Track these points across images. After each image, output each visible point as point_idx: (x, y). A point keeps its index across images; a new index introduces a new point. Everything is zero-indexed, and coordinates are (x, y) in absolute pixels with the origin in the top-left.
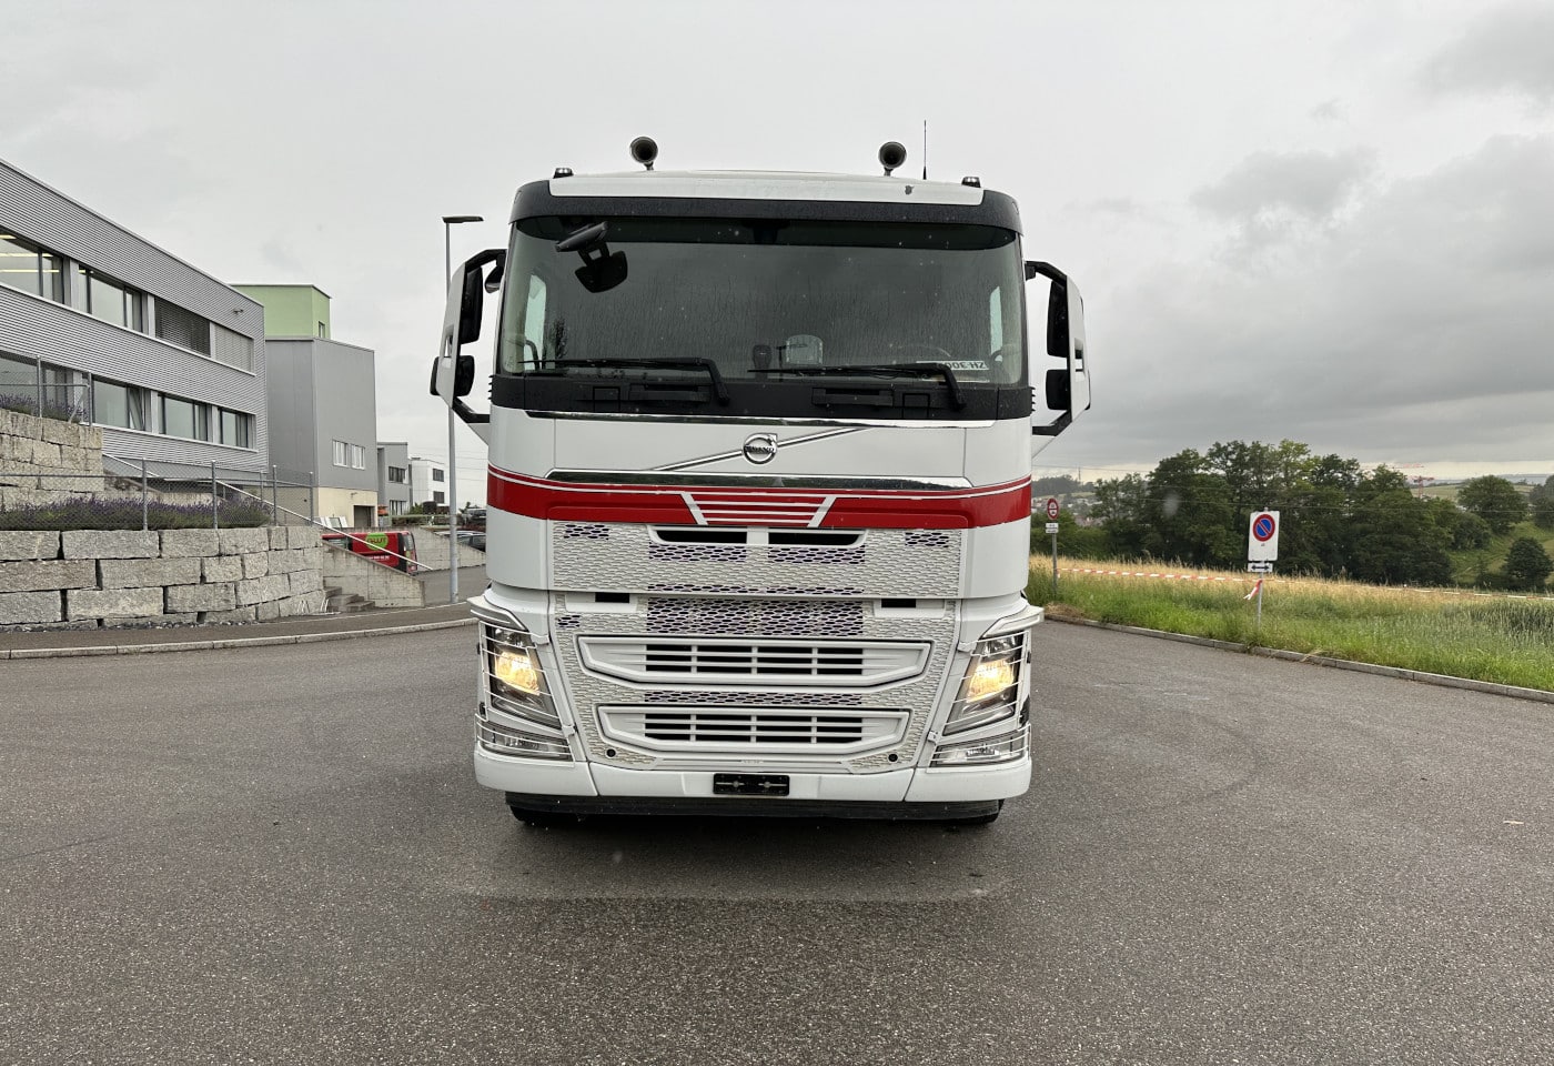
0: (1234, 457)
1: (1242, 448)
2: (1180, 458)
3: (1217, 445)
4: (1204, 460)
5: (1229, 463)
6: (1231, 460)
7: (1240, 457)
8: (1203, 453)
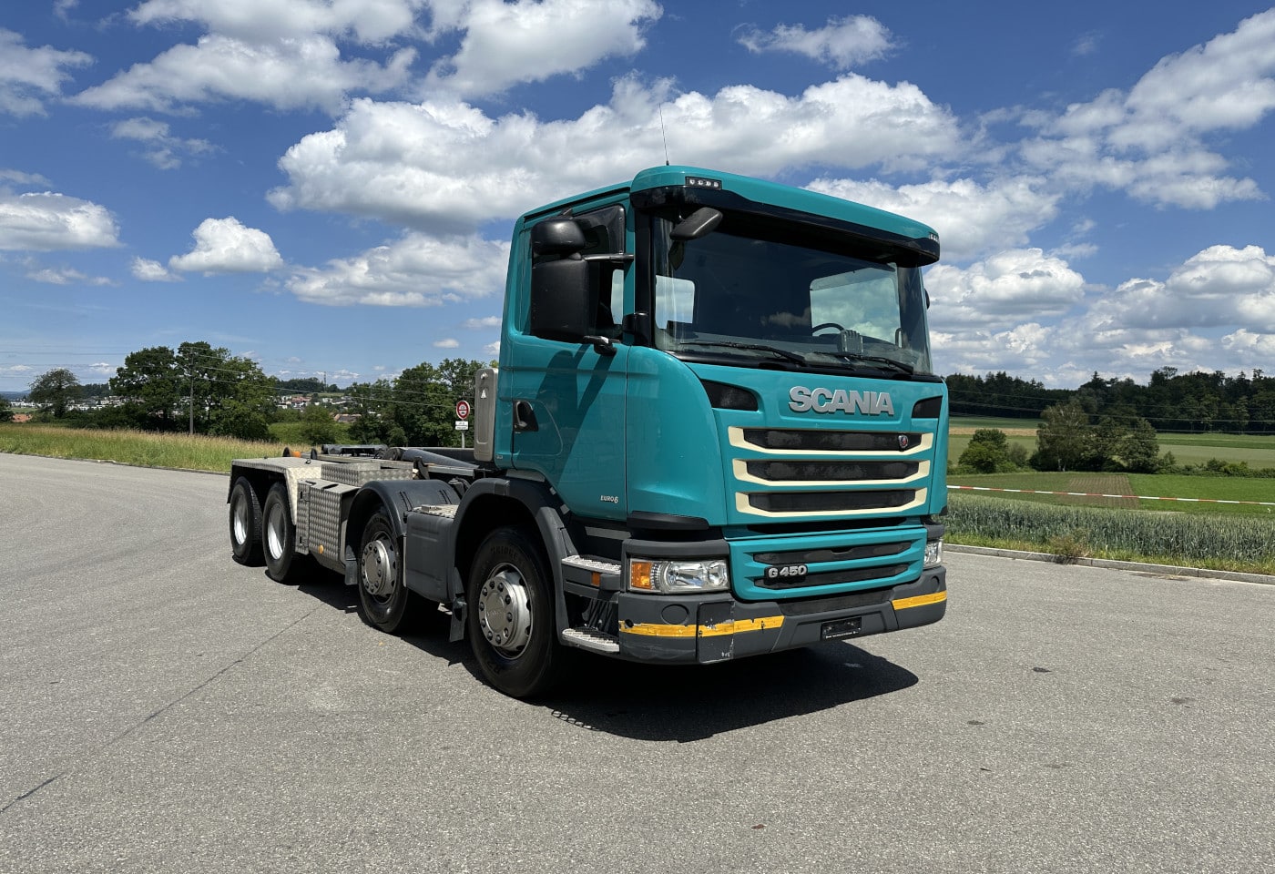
0: (458, 371)
1: (464, 364)
2: (418, 369)
3: (447, 361)
4: (436, 371)
5: (454, 375)
6: (456, 373)
7: (462, 372)
8: (436, 367)
